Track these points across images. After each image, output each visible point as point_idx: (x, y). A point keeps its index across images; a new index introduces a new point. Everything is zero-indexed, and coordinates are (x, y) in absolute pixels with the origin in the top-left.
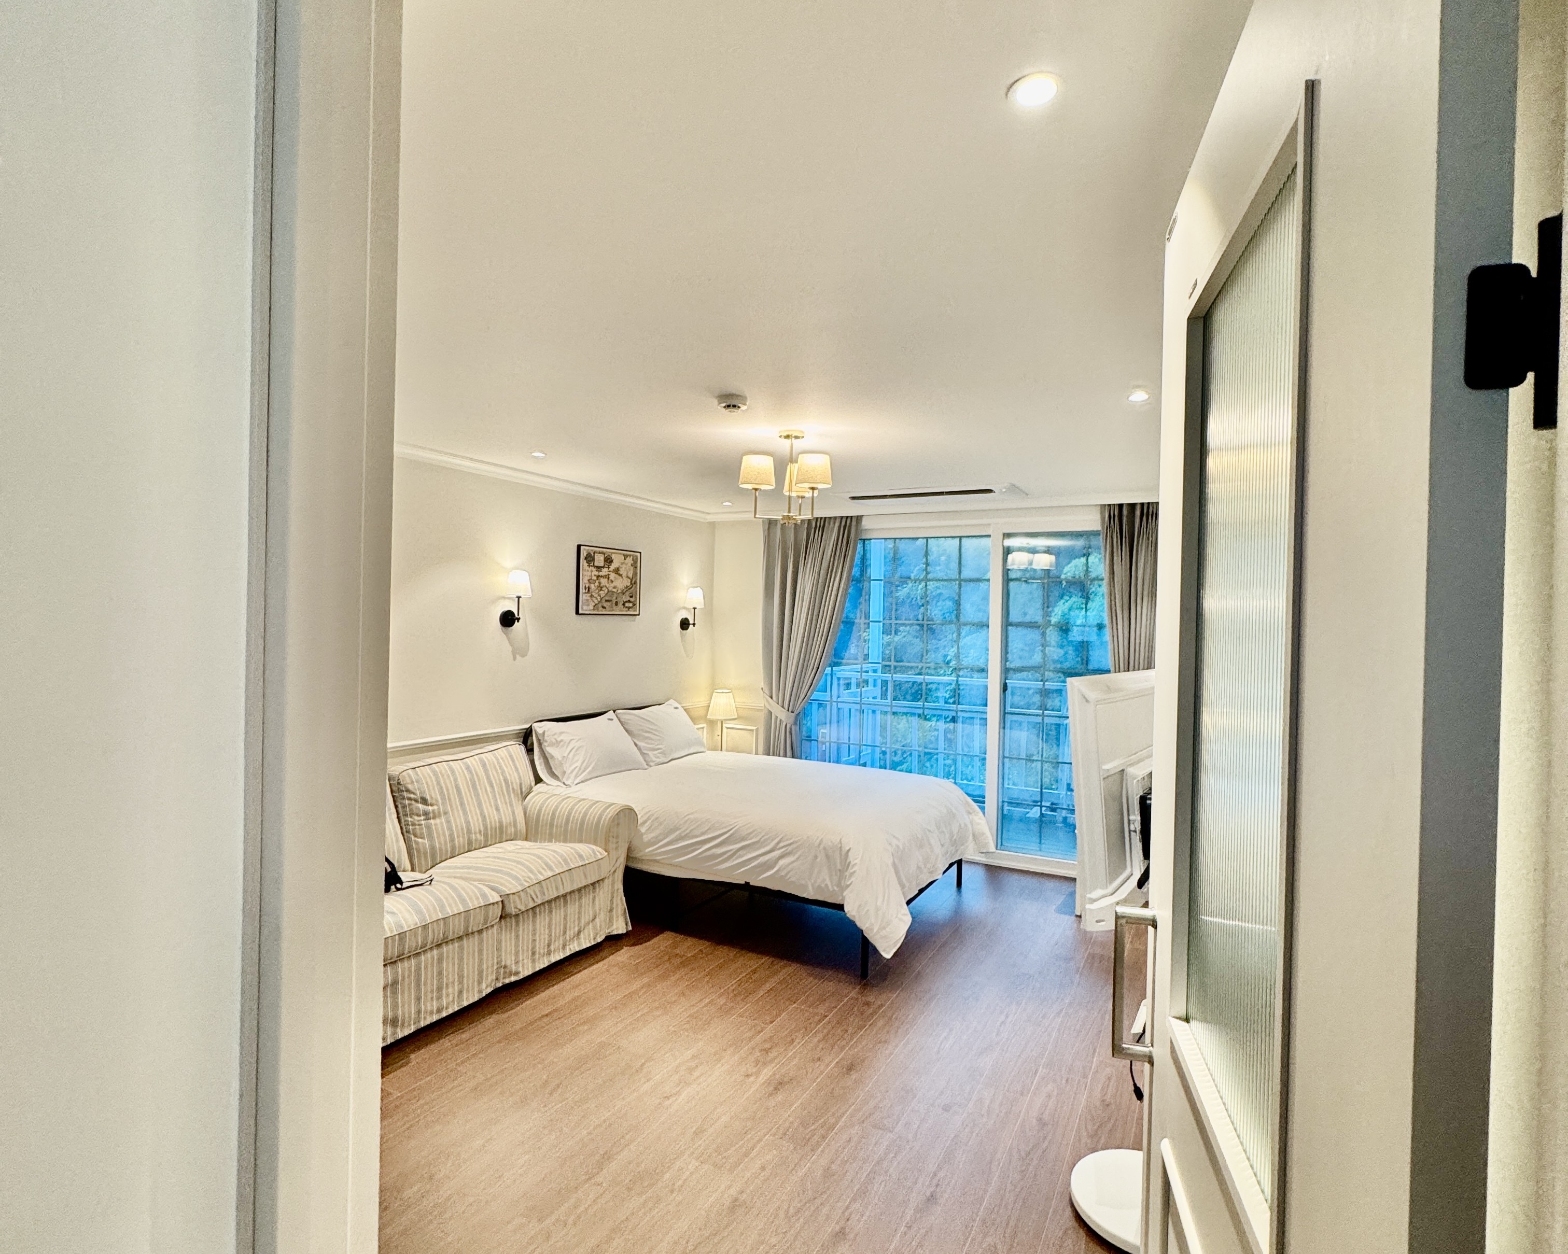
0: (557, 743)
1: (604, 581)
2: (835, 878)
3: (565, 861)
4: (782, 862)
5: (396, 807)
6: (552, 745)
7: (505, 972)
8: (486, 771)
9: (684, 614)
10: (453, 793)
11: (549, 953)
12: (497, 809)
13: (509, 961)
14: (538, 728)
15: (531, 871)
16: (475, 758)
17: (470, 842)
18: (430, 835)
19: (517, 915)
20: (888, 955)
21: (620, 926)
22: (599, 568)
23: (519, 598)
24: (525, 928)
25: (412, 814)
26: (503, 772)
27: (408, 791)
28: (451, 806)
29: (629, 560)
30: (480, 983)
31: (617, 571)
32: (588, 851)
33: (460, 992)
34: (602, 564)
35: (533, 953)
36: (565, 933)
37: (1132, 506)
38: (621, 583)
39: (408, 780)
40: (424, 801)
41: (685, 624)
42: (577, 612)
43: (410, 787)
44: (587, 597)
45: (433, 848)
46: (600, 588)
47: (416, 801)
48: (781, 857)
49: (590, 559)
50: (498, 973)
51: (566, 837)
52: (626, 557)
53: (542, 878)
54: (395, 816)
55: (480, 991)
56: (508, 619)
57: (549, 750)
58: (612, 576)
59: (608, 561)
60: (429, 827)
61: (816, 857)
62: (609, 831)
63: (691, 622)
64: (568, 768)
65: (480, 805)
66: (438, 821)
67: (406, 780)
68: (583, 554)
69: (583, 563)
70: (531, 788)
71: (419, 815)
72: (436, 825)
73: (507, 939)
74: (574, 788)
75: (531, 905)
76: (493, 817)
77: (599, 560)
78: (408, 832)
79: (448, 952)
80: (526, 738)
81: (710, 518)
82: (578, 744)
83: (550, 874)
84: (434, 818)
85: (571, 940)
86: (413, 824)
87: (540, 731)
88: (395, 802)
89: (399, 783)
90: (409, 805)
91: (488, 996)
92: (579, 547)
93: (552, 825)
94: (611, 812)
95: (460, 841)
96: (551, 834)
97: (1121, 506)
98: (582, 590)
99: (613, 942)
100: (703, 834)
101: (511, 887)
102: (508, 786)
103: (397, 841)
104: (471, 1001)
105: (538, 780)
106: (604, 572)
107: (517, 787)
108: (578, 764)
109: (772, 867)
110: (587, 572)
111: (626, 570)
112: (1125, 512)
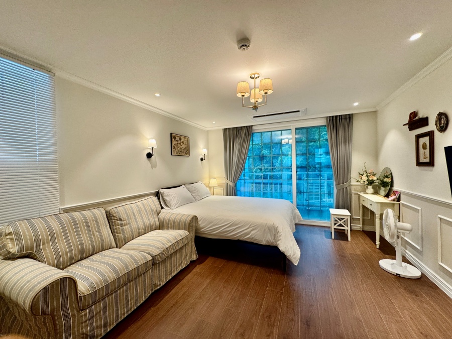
0: (168, 196)
1: (179, 145)
2: (273, 237)
3: (175, 238)
4: (252, 232)
5: (109, 223)
6: (166, 196)
7: (155, 286)
8: (144, 207)
9: (201, 157)
10: (132, 216)
11: (171, 273)
12: (149, 220)
13: (157, 281)
14: (162, 191)
15: (163, 244)
16: (140, 203)
17: (139, 233)
18: (123, 232)
19: (159, 263)
20: (296, 265)
21: (195, 257)
22: (178, 141)
23: (153, 148)
24: (162, 267)
25: (116, 225)
26: (150, 206)
27: (114, 216)
28: (131, 221)
29: (186, 139)
30: (145, 293)
31: (183, 142)
32: (183, 233)
33: (137, 300)
34: (178, 140)
35: (166, 275)
36: (177, 264)
37: (336, 116)
38: (184, 146)
39: (114, 212)
40: (120, 220)
41: (202, 159)
42: (172, 154)
43: (114, 215)
44: (174, 150)
45: (125, 237)
46: (178, 147)
47: (117, 220)
48: (252, 231)
49: (175, 138)
50: (152, 286)
51: (174, 228)
52: (185, 138)
53: (168, 246)
54: (109, 226)
55: (145, 297)
56: (149, 156)
57: (165, 198)
58: (182, 144)
59: (180, 139)
60: (123, 230)
61: (265, 230)
62: (189, 225)
63: (204, 158)
64: (172, 203)
65: (142, 219)
66: (126, 227)
67: (113, 212)
68: (172, 136)
69: (173, 139)
70: (160, 211)
71: (118, 225)
72: (125, 228)
73: (156, 273)
74: (175, 210)
75: (164, 257)
76: (147, 222)
77: (177, 138)
78: (115, 232)
79: (130, 286)
80: (157, 194)
81: (207, 129)
82: (175, 196)
83: (170, 244)
84: (125, 225)
85: (179, 266)
86: (116, 229)
87: (162, 192)
88: (108, 221)
89: (110, 214)
90: (115, 222)
91: (148, 298)
92: (171, 134)
93: (168, 224)
94: (190, 218)
95: (135, 233)
96: (168, 227)
97: (333, 117)
98: (173, 148)
99: (193, 264)
100: (222, 224)
101: (156, 252)
102: (152, 212)
103: (109, 236)
104: (142, 302)
105: (162, 208)
106: (179, 142)
107: (155, 211)
108: (175, 202)
109: (249, 234)
110: (174, 142)
111: (185, 142)
112: (334, 118)
